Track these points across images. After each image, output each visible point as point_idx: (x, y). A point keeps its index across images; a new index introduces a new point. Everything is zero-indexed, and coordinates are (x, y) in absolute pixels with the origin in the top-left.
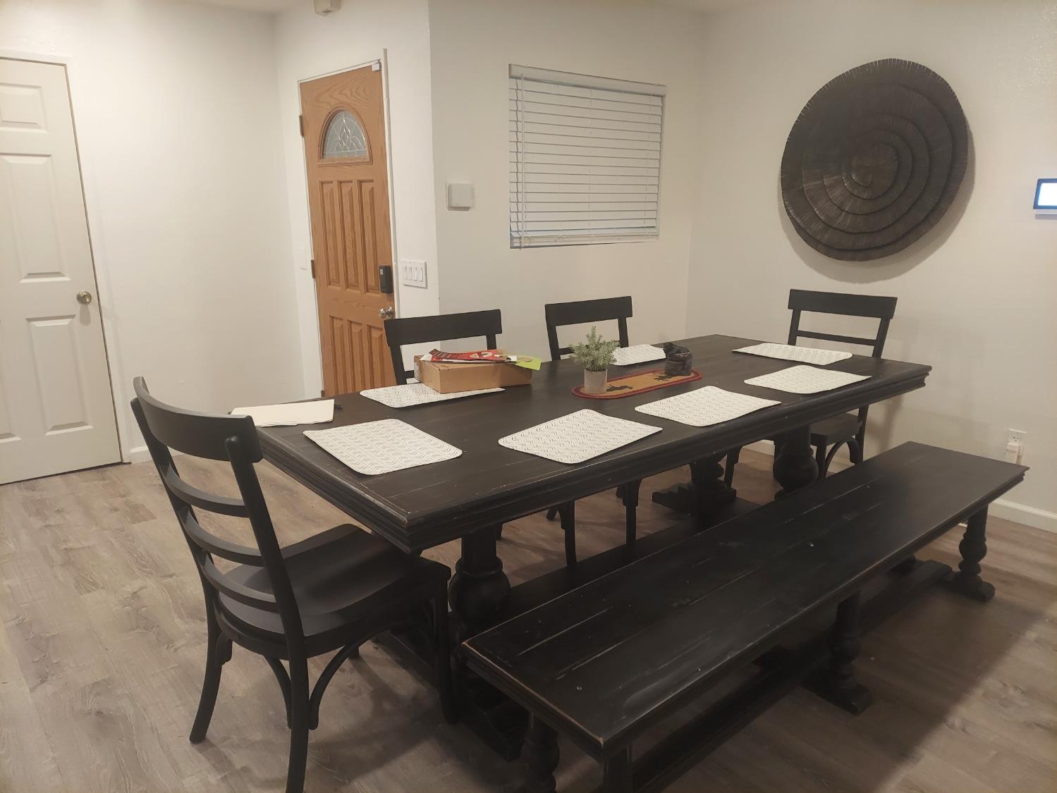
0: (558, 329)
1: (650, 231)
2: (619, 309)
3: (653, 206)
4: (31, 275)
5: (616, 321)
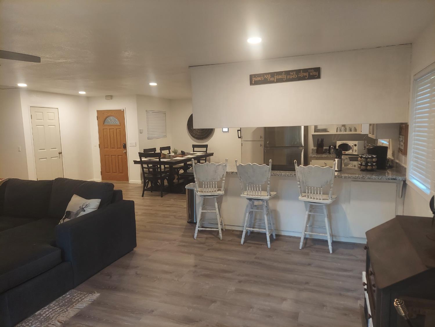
0: (162, 151)
1: (165, 136)
2: (168, 148)
3: (165, 132)
4: (52, 149)
5: (168, 150)
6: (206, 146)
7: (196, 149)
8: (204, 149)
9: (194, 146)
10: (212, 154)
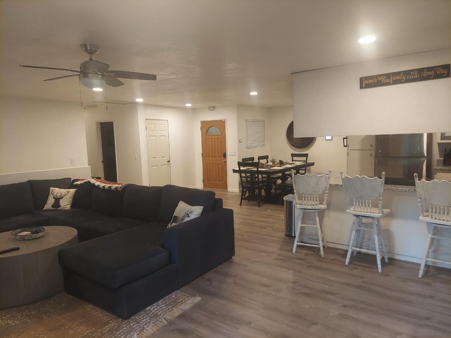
0: (260, 160)
1: (263, 145)
2: (266, 157)
3: (264, 141)
4: (162, 157)
5: (266, 159)
6: (306, 155)
7: (295, 158)
8: (304, 159)
9: (293, 155)
10: (313, 164)
